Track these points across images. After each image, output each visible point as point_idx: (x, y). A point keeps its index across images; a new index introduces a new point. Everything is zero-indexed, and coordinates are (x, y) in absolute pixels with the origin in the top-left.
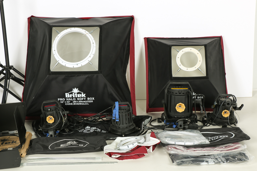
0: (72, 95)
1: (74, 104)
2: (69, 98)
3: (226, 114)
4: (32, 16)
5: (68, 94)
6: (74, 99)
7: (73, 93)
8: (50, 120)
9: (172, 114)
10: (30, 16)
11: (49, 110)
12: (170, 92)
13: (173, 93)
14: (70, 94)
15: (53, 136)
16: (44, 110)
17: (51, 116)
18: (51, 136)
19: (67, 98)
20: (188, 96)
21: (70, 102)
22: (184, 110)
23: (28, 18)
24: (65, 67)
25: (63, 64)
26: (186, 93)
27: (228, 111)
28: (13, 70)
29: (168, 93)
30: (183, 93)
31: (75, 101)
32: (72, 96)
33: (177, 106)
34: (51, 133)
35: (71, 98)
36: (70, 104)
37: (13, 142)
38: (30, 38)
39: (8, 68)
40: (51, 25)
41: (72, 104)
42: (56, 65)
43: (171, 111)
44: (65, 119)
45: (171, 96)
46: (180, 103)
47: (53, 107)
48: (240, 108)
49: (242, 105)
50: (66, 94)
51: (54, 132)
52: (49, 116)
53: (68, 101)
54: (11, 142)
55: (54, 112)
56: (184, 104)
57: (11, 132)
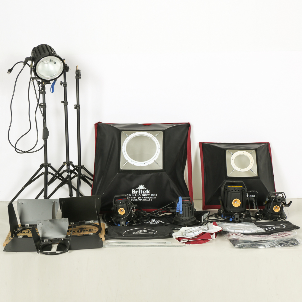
0: (138, 191)
1: (139, 200)
2: (135, 194)
3: (277, 210)
4: (99, 122)
5: (135, 190)
6: (140, 195)
7: (139, 190)
8: (122, 212)
9: (228, 209)
10: (97, 122)
11: (121, 203)
12: (227, 189)
13: (229, 190)
14: (136, 190)
15: (124, 226)
16: (115, 203)
17: (122, 208)
18: (123, 225)
19: (133, 194)
20: (243, 193)
21: (136, 198)
22: (239, 206)
23: (95, 125)
24: (133, 166)
25: (132, 163)
26: (241, 190)
27: (279, 207)
28: (84, 169)
29: (224, 190)
30: (239, 190)
31: (140, 197)
32: (138, 193)
33: (233, 202)
34: (123, 223)
35: (136, 194)
36: (135, 200)
37: (90, 230)
38: (98, 141)
39: (80, 167)
40: (120, 129)
41: (137, 200)
42: (125, 164)
43: (228, 207)
44: (134, 211)
45: (227, 193)
46: (236, 199)
47: (123, 200)
48: (289, 205)
49: (291, 202)
50: (133, 190)
51: (125, 222)
52: (121, 208)
53: (134, 197)
54: (89, 230)
55: (125, 205)
56: (239, 200)
57: (87, 222)
